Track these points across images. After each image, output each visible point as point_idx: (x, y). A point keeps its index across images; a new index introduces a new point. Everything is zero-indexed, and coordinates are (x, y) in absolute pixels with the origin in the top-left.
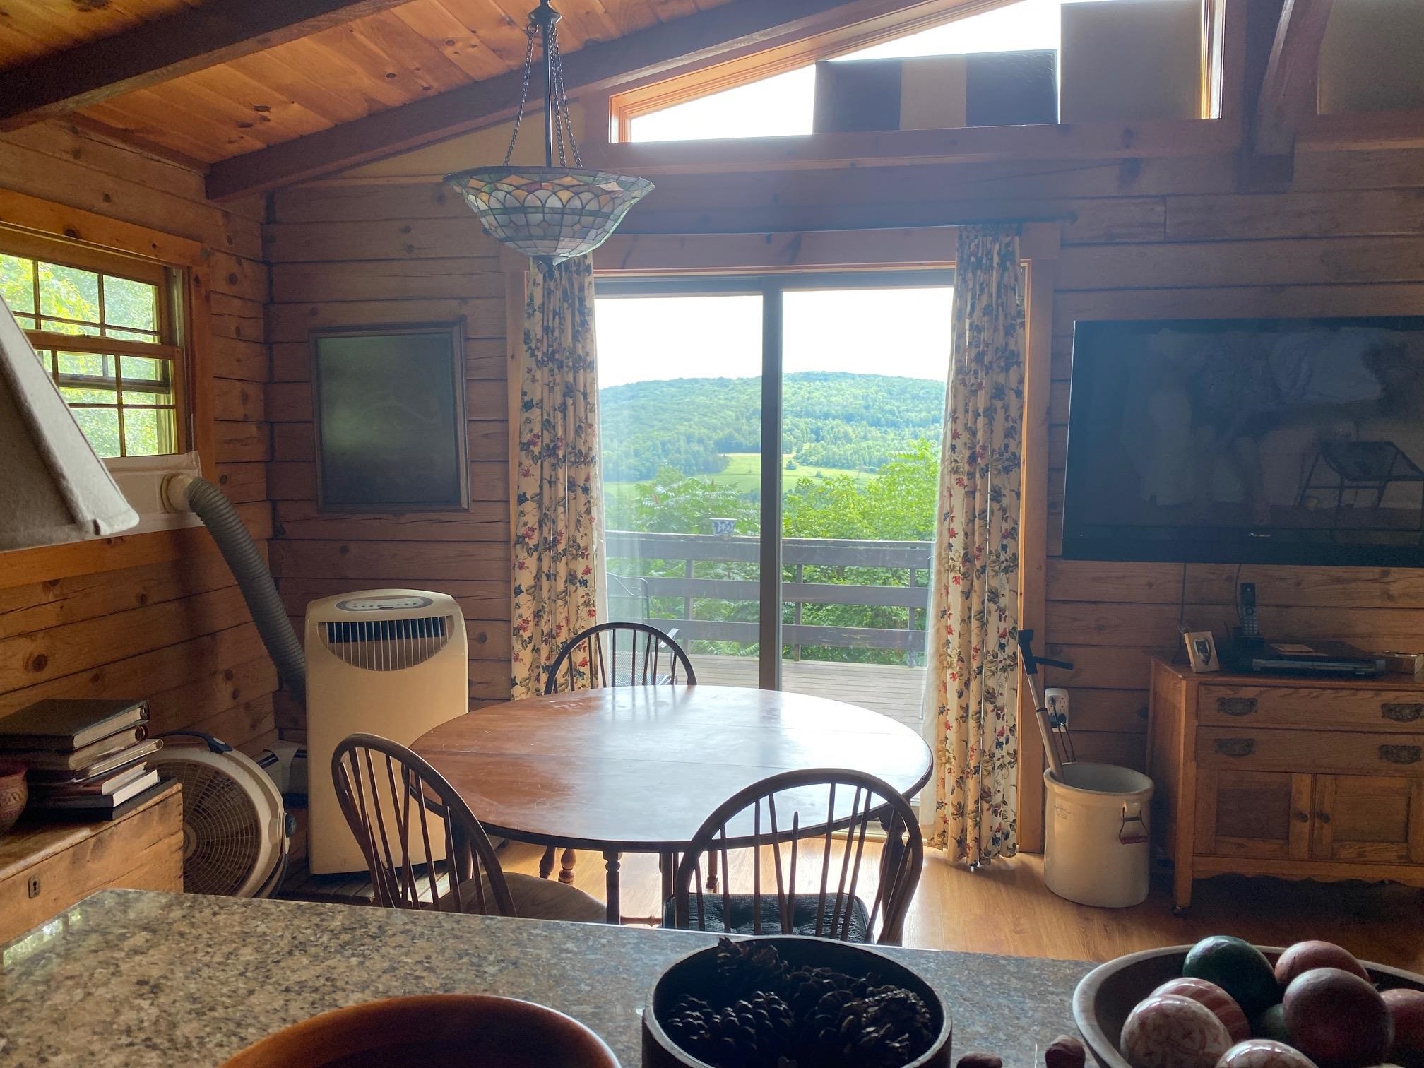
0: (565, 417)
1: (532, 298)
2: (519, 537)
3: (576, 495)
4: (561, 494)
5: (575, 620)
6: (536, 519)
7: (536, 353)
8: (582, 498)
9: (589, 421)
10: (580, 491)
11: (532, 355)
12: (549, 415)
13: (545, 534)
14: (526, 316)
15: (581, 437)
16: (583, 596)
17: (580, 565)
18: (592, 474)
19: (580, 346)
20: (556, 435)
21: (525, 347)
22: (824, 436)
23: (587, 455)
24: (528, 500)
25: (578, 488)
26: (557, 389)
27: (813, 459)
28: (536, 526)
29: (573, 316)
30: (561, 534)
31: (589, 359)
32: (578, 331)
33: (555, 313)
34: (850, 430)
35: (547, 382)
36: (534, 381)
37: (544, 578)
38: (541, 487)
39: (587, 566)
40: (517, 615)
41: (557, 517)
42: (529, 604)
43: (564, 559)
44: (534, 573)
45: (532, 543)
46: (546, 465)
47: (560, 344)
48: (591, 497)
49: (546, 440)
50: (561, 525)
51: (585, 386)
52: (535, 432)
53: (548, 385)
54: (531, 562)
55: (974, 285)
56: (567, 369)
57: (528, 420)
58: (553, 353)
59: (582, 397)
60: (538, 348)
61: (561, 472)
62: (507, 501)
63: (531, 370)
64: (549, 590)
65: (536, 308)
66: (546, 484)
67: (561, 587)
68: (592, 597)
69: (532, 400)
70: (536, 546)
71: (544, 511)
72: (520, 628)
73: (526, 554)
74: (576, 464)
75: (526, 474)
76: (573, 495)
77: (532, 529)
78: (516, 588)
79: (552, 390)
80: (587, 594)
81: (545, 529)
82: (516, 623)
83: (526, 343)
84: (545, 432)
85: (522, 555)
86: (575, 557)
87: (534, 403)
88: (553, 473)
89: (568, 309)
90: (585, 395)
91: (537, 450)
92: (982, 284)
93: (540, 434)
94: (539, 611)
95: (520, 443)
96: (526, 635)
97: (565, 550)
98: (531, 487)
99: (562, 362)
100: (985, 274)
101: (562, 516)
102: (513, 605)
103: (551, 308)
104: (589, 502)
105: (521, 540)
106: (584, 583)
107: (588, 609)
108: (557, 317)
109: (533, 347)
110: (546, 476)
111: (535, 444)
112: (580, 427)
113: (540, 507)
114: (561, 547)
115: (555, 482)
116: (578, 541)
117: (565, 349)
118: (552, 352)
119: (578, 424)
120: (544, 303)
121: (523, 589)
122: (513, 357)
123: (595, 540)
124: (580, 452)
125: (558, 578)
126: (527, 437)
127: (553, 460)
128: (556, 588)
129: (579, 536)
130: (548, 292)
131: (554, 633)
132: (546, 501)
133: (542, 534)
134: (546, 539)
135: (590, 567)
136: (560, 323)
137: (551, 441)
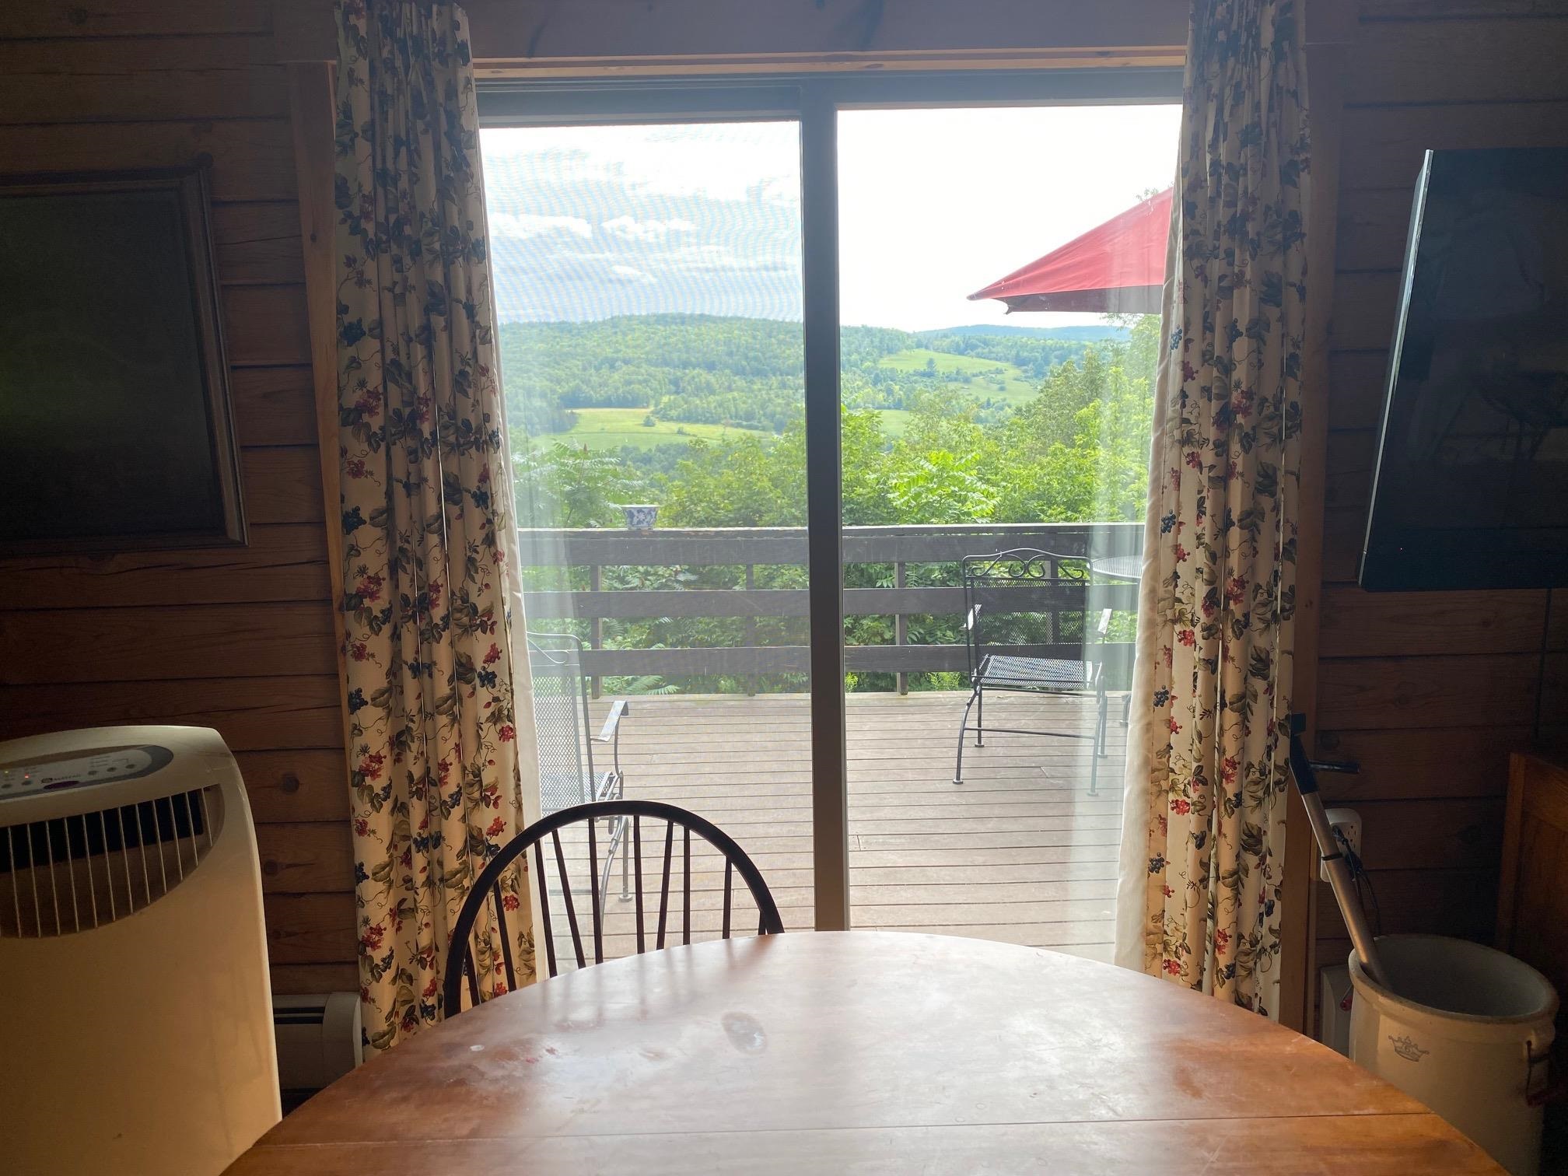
0: (430, 356)
1: (347, 112)
2: (350, 597)
3: (462, 510)
4: (432, 509)
5: (475, 749)
6: (384, 558)
7: (364, 224)
8: (476, 515)
9: (482, 363)
10: (469, 502)
11: (356, 230)
12: (396, 351)
13: (405, 587)
14: (337, 149)
15: (466, 394)
16: (488, 705)
17: (479, 647)
18: (493, 467)
19: (455, 209)
20: (415, 390)
21: (340, 214)
22: (684, 387)
23: (479, 430)
24: (364, 522)
25: (468, 498)
26: (412, 298)
27: (674, 413)
28: (385, 573)
29: (437, 148)
30: (436, 588)
31: (473, 236)
32: (448, 177)
33: (398, 142)
34: (713, 380)
35: (388, 284)
36: (362, 282)
37: (407, 673)
38: (389, 495)
39: (493, 646)
40: (357, 749)
41: (426, 555)
42: (381, 725)
43: (446, 634)
44: (386, 666)
45: (377, 606)
46: (398, 451)
47: (413, 207)
48: (494, 513)
49: (395, 402)
50: (436, 571)
51: (469, 291)
52: (370, 387)
53: (391, 290)
54: (379, 645)
55: (1222, 89)
56: (429, 257)
57: (355, 363)
58: (400, 224)
59: (463, 313)
60: (366, 215)
61: (428, 465)
62: (322, 524)
63: (355, 261)
64: (419, 696)
65: (358, 130)
66: (399, 490)
67: (443, 689)
68: (504, 704)
69: (360, 321)
70: (387, 614)
71: (399, 544)
72: (365, 772)
73: (367, 630)
74: (458, 448)
75: (357, 471)
76: (455, 510)
77: (377, 580)
78: (351, 696)
79: (400, 300)
80: (496, 699)
81: (404, 579)
82: (357, 762)
83: (341, 207)
84: (391, 386)
85: (360, 631)
86: (468, 630)
87: (366, 329)
88: (412, 468)
89: (426, 131)
90: (471, 310)
91: (376, 422)
92: (1238, 85)
93: (381, 389)
94: (400, 734)
95: (341, 408)
96: (378, 785)
97: (446, 619)
98: (367, 496)
99: (418, 242)
100: (1245, 64)
101: (436, 553)
102: (348, 729)
103: (390, 132)
104: (490, 522)
105: (354, 602)
106: (489, 679)
107: (499, 727)
108: (403, 150)
109: (357, 213)
110: (399, 472)
111: (372, 411)
112: (463, 374)
113: (390, 535)
114: (438, 613)
115: (418, 486)
116: (473, 598)
117: (423, 215)
118: (397, 221)
119: (458, 367)
120: (373, 122)
121: (366, 696)
122: (314, 238)
123: (506, 595)
124: (467, 424)
125: (436, 673)
126: (353, 398)
127: (411, 443)
128: (433, 694)
129: (473, 589)
130: (382, 100)
131: (433, 775)
132: (402, 523)
133: (397, 587)
134: (405, 598)
135: (499, 647)
136: (411, 163)
137: (406, 404)
